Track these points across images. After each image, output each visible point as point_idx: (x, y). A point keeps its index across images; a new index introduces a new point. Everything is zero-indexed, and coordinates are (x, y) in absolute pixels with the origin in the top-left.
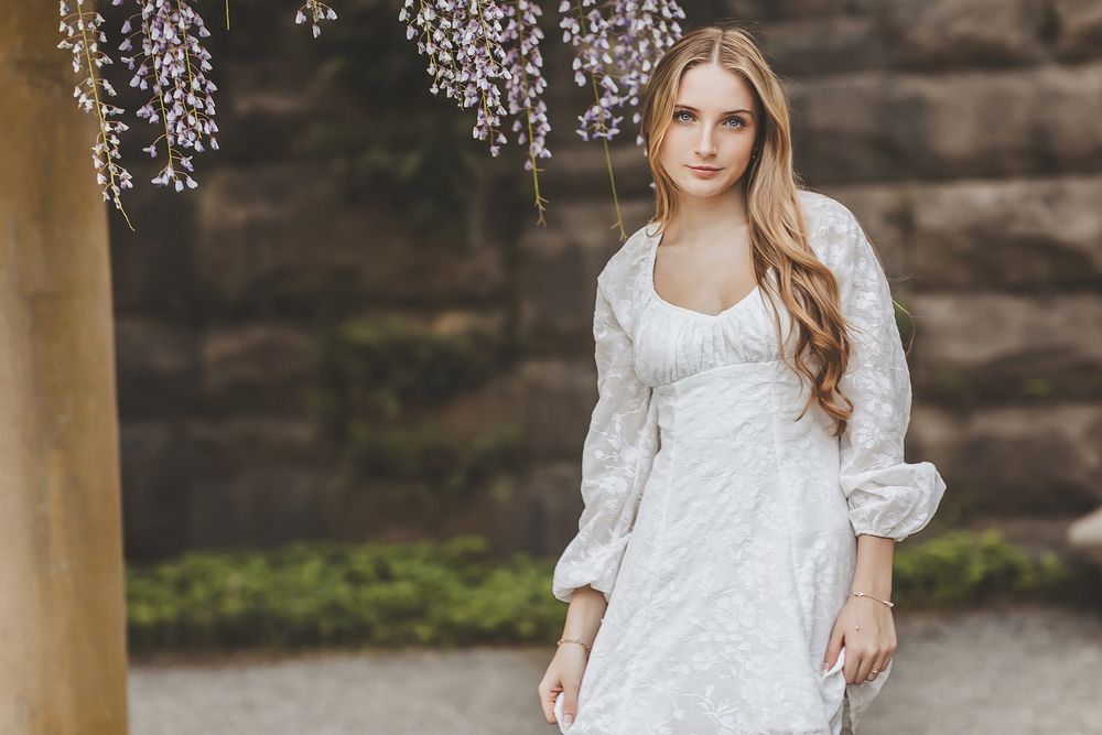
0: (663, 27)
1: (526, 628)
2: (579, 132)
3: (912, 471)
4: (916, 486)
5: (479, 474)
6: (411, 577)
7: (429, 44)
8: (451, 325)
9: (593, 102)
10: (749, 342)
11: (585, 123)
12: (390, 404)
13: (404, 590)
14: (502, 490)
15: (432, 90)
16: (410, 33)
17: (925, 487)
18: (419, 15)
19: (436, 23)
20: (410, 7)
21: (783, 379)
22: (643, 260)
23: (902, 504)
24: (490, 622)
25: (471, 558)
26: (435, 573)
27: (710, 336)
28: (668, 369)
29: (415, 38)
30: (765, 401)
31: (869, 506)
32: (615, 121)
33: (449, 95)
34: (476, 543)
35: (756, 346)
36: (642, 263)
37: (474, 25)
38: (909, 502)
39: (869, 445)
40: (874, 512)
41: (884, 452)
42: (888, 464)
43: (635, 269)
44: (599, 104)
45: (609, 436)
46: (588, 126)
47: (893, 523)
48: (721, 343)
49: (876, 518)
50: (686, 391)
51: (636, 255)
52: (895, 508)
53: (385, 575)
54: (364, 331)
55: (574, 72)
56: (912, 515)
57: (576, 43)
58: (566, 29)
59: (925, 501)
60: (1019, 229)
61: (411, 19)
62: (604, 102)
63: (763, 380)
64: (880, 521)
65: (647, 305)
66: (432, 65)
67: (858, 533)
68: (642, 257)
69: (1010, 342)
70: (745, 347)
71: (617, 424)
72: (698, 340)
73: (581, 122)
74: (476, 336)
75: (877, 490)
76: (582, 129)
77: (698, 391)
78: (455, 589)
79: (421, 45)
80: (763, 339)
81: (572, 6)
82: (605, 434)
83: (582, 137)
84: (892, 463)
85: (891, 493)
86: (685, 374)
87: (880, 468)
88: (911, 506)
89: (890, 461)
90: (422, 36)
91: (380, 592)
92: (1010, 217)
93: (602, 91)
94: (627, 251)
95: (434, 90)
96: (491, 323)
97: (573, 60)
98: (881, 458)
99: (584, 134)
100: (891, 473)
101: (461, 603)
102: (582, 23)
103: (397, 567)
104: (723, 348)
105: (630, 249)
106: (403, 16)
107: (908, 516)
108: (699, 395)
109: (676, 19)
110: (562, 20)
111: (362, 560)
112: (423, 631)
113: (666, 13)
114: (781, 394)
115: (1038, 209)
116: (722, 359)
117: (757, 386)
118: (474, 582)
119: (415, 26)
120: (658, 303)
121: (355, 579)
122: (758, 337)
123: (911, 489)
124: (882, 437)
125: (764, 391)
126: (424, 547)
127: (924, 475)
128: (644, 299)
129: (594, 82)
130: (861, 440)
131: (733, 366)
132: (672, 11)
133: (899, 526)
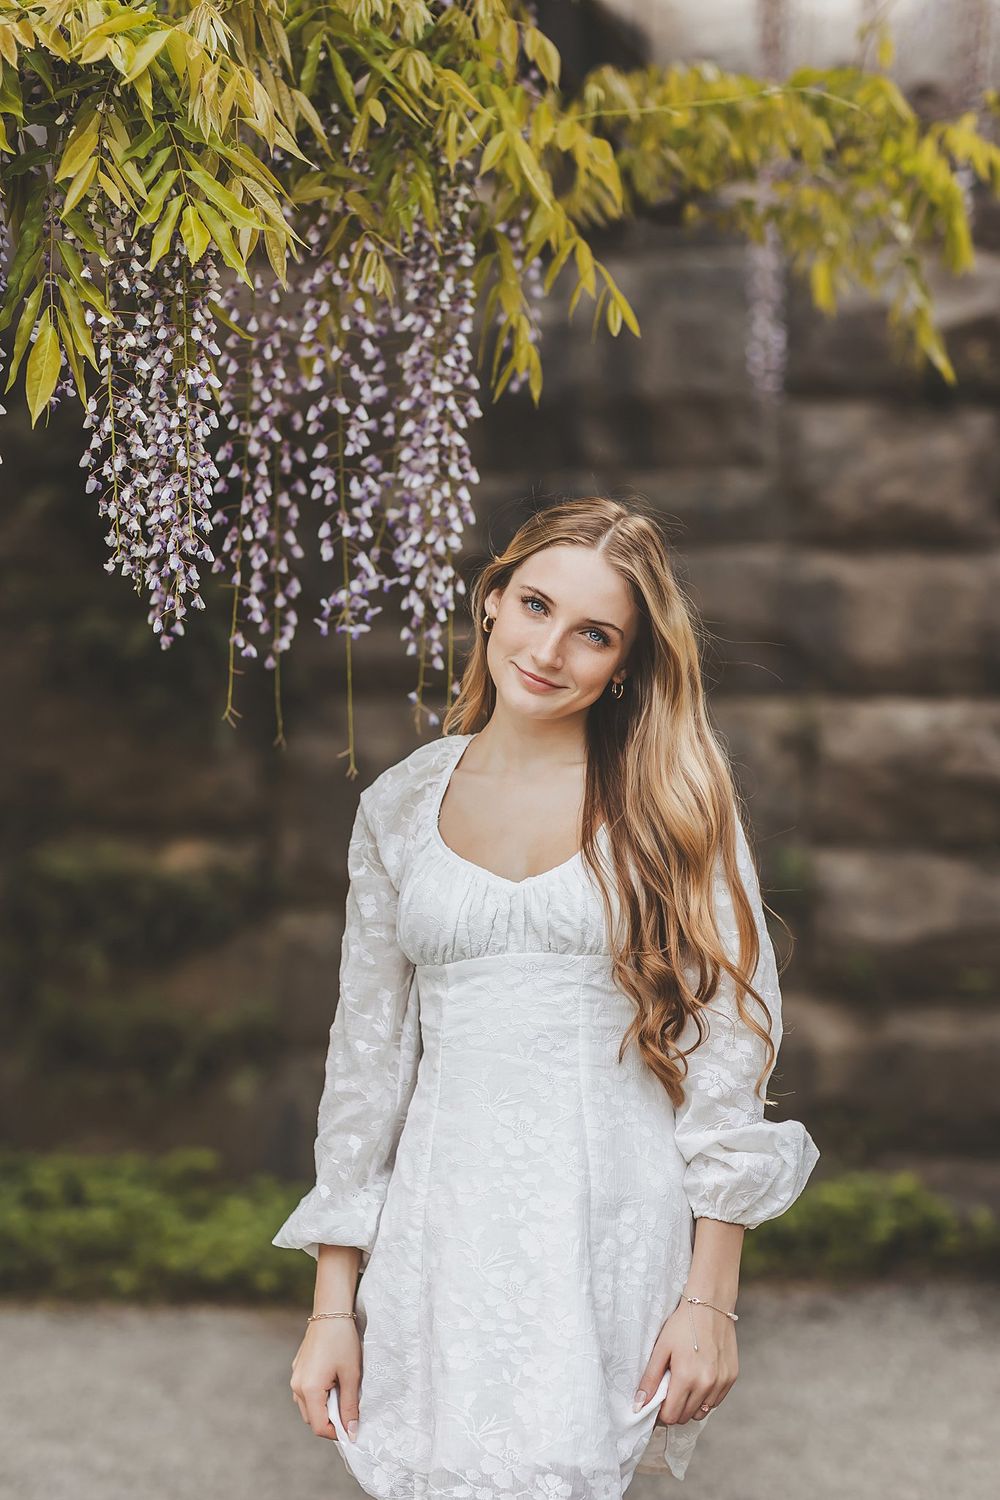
0: (446, 490)
1: (266, 1280)
2: (317, 621)
3: (772, 1134)
4: (776, 1153)
5: (213, 1065)
6: (112, 1203)
7: (113, 504)
8: (184, 858)
9: (339, 584)
10: (557, 924)
11: (328, 611)
12: (96, 963)
13: (101, 1219)
14: (243, 1087)
15: (106, 567)
16: (91, 484)
17: (789, 1157)
18: (107, 463)
19: (126, 476)
20: (95, 449)
21: (596, 981)
22: (430, 785)
23: (757, 1178)
24: (216, 1271)
25: (196, 1178)
26: (145, 1198)
27: (505, 908)
28: (441, 945)
29: (97, 494)
30: (569, 1008)
31: (711, 1177)
32: (371, 613)
33: (124, 573)
34: (203, 1158)
35: (566, 932)
36: (428, 789)
37: (177, 481)
38: (766, 1175)
39: (714, 1093)
40: (718, 1188)
41: (735, 1106)
42: (740, 1123)
43: (417, 795)
44: (348, 588)
45: (374, 1021)
46: (331, 614)
47: (744, 1205)
48: (519, 921)
49: (721, 1197)
50: (461, 979)
51: (421, 776)
52: (746, 1185)
53: (76, 1197)
54: (65, 860)
55: (321, 541)
56: (771, 1193)
57: (328, 502)
58: (317, 481)
59: (788, 1175)
60: (959, 765)
61: (95, 467)
62: (355, 586)
63: (569, 978)
64: (726, 1201)
65: (424, 848)
66: (112, 532)
67: (696, 1215)
68: (432, 780)
69: (940, 917)
70: (551, 930)
71: (385, 1005)
72: (489, 912)
73: (323, 609)
74: (219, 876)
75: (723, 1156)
76: (322, 619)
77: (478, 981)
78: (172, 1221)
79: (103, 504)
80: (577, 922)
81: (330, 452)
82: (368, 1017)
83: (319, 628)
84: (746, 1119)
85: (744, 1161)
86: (463, 955)
87: (730, 1127)
88: (770, 1180)
89: (744, 1118)
90: (107, 491)
91: (68, 1221)
92: (945, 749)
93: (356, 572)
94: (410, 768)
95: (109, 567)
96: (239, 858)
97: (321, 525)
98: (731, 1113)
99: (324, 626)
100: (742, 1135)
101: (180, 1242)
102: (341, 477)
103: (94, 1187)
104: (521, 927)
105: (415, 766)
106: (85, 461)
107: (766, 1194)
108: (479, 988)
109: (466, 482)
110: (314, 468)
111: (46, 1175)
112: (125, 1278)
113: (454, 471)
114: (591, 1001)
115: (984, 740)
116: (517, 943)
117: (560, 986)
118: (198, 1213)
119: (100, 478)
120: (439, 848)
121: (34, 1201)
122: (570, 919)
123: (770, 1158)
124: (733, 1083)
125: (568, 994)
126: (131, 1162)
127: (787, 1140)
128: (422, 839)
129: (346, 558)
130: (702, 1085)
131: (531, 954)
132: (462, 470)
133: (752, 1208)
